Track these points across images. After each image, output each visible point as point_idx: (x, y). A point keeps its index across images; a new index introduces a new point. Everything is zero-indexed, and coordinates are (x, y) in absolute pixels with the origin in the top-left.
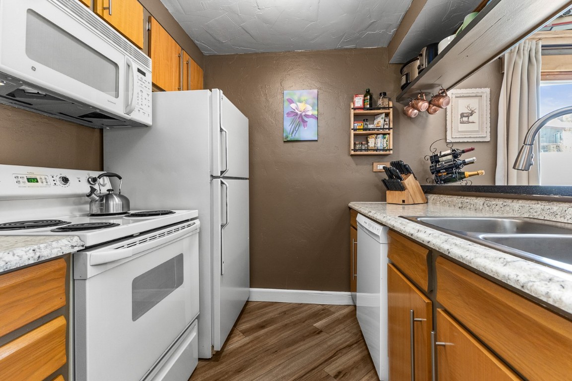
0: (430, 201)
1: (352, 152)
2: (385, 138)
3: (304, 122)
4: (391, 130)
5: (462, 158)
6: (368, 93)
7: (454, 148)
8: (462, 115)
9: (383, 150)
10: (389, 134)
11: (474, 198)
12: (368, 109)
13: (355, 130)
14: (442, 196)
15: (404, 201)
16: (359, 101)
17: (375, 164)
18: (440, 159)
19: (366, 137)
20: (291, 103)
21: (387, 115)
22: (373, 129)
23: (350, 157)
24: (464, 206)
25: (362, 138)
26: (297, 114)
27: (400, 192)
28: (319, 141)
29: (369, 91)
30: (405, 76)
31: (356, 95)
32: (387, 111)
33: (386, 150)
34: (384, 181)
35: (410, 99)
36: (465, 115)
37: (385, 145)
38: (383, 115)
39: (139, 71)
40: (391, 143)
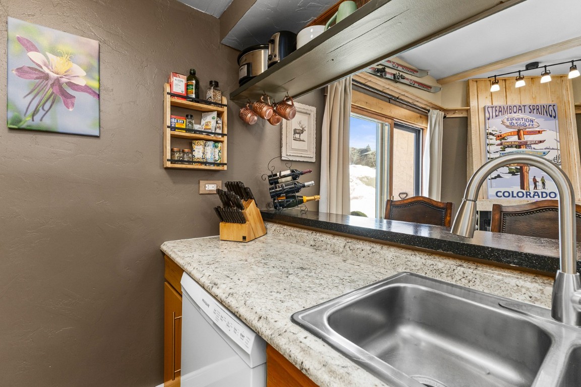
0: (270, 232)
1: (169, 164)
2: (216, 147)
3: (67, 97)
4: (226, 137)
5: (300, 180)
6: (192, 75)
7: (293, 168)
8: (295, 132)
9: (214, 164)
10: (222, 142)
11: (330, 237)
12: (193, 100)
13: (173, 128)
14: (285, 227)
15: (244, 238)
16: (179, 84)
17: (202, 183)
18: (280, 180)
19: (190, 142)
20: (29, 50)
21: (220, 115)
22: (201, 132)
23: (164, 171)
24: (317, 245)
25: (184, 142)
26: (47, 77)
27: (239, 225)
28: (101, 137)
29: (194, 73)
30: (246, 66)
31: (176, 74)
32: (220, 109)
33: (218, 165)
34: (217, 210)
35: (247, 100)
36: (297, 131)
37: (217, 158)
38: (215, 114)
40: (225, 156)
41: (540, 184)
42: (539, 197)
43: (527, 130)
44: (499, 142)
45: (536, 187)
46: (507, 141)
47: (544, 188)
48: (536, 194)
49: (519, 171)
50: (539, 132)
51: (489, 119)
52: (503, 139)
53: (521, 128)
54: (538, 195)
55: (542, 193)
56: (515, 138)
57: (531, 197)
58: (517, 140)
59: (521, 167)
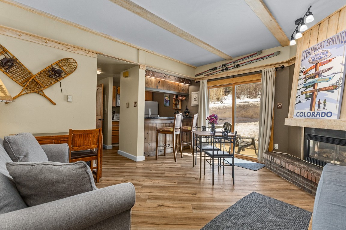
1: (173, 109)
13: (174, 103)
36: (195, 99)
40: (179, 106)
41: (322, 105)
42: (319, 116)
43: (322, 61)
44: (304, 76)
45: (319, 108)
46: (309, 74)
47: (324, 109)
48: (318, 114)
49: (311, 96)
50: (330, 61)
51: (302, 61)
52: (307, 73)
53: (319, 61)
54: (319, 115)
55: (322, 112)
56: (313, 71)
57: (314, 116)
58: (315, 72)
59: (313, 93)
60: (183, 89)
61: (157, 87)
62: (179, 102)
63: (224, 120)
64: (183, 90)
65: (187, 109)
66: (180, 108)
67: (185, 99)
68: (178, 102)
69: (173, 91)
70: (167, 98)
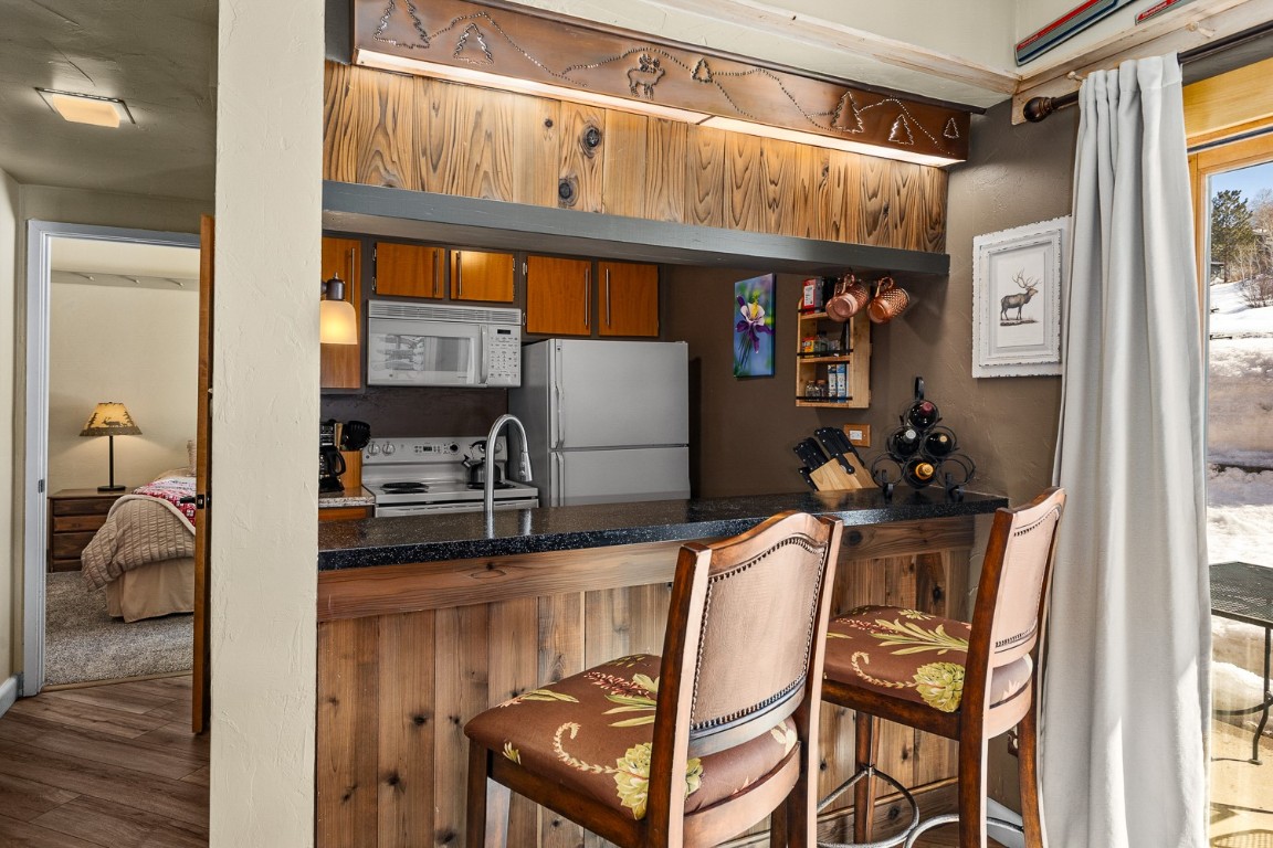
1: (798, 403)
3: (756, 339)
4: (851, 355)
8: (1007, 303)
10: (849, 363)
16: (808, 294)
26: (747, 326)
28: (775, 376)
33: (845, 400)
36: (1012, 301)
39: (500, 332)
40: (851, 384)
60: (874, 205)
61: (566, 191)
62: (852, 342)
63: (1259, 470)
64: (874, 221)
65: (923, 418)
66: (860, 399)
67: (909, 314)
68: (835, 345)
69: (762, 225)
70: (755, 312)
